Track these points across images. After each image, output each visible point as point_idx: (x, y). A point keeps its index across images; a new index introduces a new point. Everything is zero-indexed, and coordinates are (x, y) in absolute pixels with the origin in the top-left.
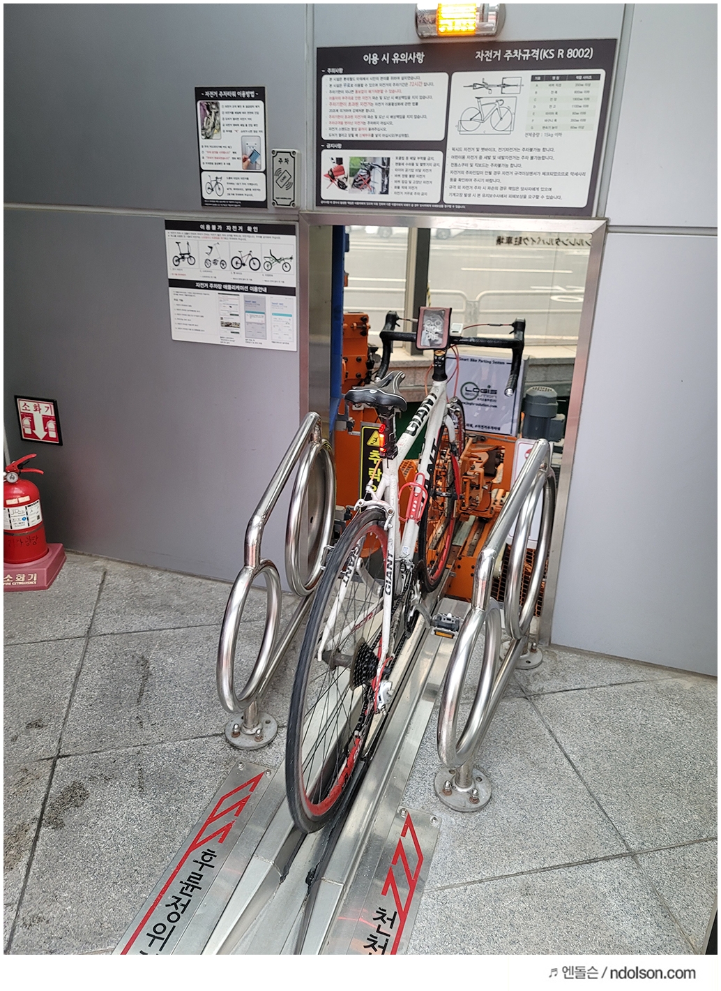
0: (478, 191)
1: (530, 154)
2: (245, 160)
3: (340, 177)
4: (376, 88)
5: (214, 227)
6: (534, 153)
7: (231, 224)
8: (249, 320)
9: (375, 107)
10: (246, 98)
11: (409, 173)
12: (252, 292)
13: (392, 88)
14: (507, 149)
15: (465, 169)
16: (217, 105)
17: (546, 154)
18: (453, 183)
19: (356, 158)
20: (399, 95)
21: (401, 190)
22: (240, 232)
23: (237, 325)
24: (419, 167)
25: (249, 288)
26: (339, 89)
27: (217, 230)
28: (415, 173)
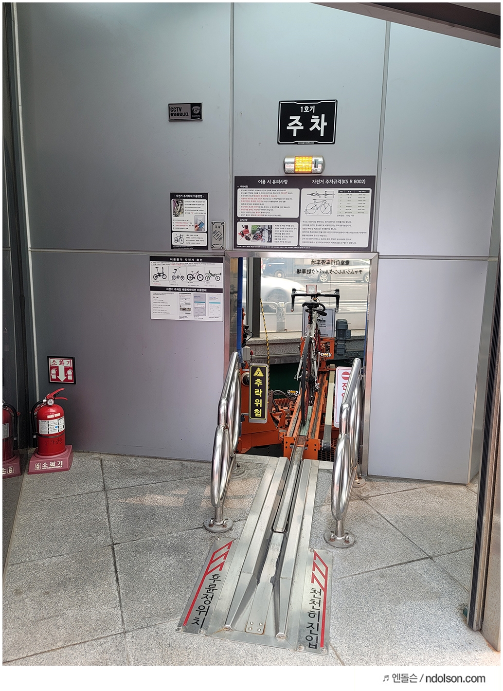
0: (316, 241)
1: (340, 224)
2: (196, 226)
3: (247, 235)
4: (265, 195)
5: (178, 259)
6: (342, 224)
7: (188, 258)
8: (196, 306)
9: (264, 203)
10: (198, 198)
11: (282, 233)
12: (198, 292)
13: (273, 194)
14: (329, 222)
15: (309, 230)
16: (182, 201)
17: (348, 224)
18: (304, 237)
19: (255, 226)
20: (276, 197)
21: (278, 240)
22: (193, 261)
23: (189, 309)
24: (287, 230)
25: (197, 290)
26: (246, 194)
27: (179, 261)
28: (285, 232)
